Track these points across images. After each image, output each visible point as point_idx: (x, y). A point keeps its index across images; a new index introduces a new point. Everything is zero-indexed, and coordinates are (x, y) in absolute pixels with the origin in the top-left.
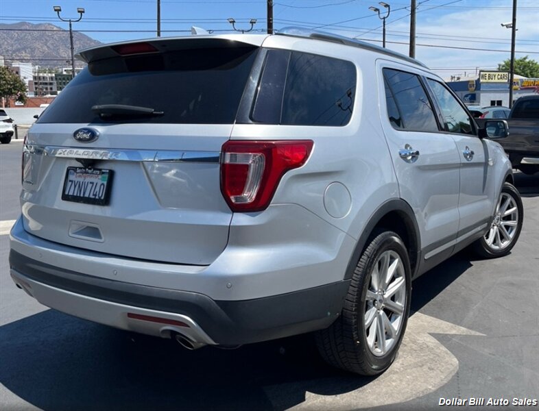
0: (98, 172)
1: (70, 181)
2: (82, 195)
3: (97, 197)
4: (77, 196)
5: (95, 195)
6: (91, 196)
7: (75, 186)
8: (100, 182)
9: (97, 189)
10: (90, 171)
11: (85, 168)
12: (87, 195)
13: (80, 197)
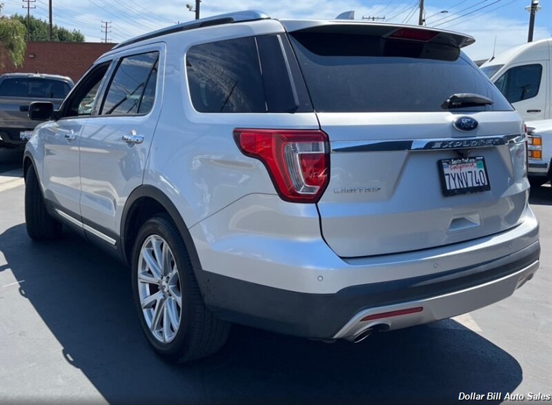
0: (473, 160)
1: (447, 175)
2: (465, 186)
3: (481, 185)
4: (460, 189)
5: (479, 183)
6: (475, 185)
7: (454, 179)
8: (478, 170)
9: (478, 177)
10: (466, 161)
11: (461, 159)
12: (470, 185)
13: (464, 188)
